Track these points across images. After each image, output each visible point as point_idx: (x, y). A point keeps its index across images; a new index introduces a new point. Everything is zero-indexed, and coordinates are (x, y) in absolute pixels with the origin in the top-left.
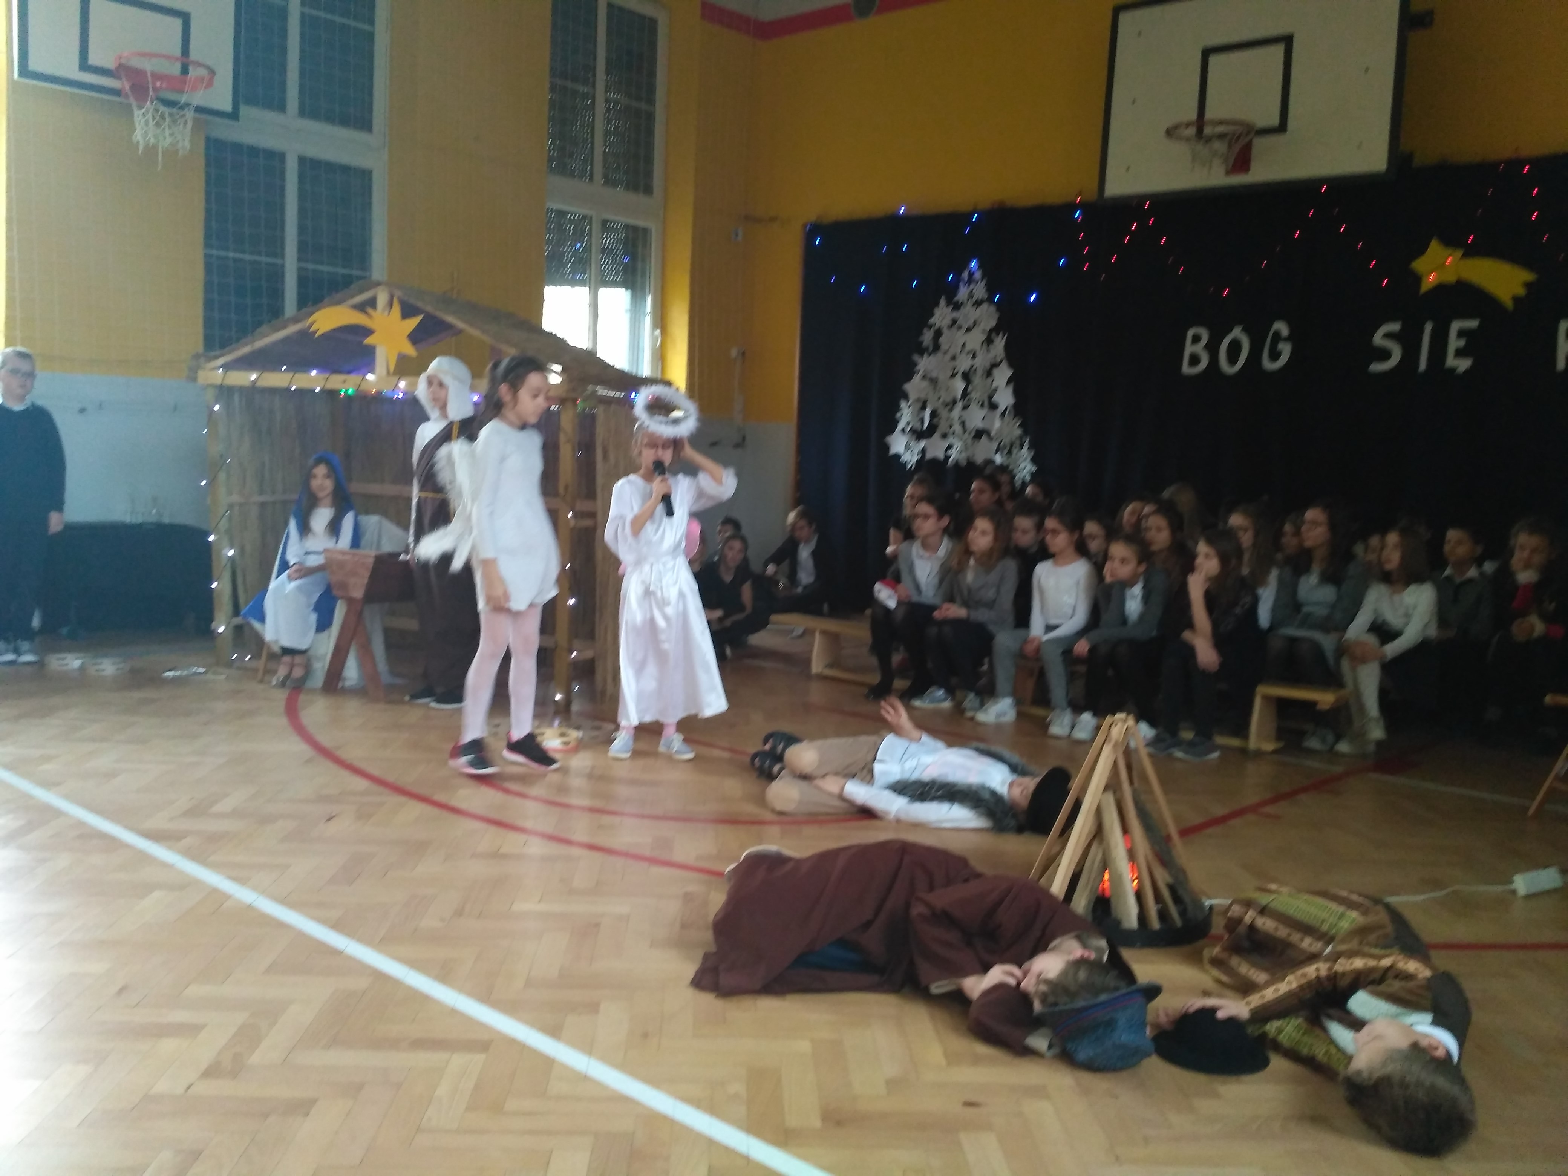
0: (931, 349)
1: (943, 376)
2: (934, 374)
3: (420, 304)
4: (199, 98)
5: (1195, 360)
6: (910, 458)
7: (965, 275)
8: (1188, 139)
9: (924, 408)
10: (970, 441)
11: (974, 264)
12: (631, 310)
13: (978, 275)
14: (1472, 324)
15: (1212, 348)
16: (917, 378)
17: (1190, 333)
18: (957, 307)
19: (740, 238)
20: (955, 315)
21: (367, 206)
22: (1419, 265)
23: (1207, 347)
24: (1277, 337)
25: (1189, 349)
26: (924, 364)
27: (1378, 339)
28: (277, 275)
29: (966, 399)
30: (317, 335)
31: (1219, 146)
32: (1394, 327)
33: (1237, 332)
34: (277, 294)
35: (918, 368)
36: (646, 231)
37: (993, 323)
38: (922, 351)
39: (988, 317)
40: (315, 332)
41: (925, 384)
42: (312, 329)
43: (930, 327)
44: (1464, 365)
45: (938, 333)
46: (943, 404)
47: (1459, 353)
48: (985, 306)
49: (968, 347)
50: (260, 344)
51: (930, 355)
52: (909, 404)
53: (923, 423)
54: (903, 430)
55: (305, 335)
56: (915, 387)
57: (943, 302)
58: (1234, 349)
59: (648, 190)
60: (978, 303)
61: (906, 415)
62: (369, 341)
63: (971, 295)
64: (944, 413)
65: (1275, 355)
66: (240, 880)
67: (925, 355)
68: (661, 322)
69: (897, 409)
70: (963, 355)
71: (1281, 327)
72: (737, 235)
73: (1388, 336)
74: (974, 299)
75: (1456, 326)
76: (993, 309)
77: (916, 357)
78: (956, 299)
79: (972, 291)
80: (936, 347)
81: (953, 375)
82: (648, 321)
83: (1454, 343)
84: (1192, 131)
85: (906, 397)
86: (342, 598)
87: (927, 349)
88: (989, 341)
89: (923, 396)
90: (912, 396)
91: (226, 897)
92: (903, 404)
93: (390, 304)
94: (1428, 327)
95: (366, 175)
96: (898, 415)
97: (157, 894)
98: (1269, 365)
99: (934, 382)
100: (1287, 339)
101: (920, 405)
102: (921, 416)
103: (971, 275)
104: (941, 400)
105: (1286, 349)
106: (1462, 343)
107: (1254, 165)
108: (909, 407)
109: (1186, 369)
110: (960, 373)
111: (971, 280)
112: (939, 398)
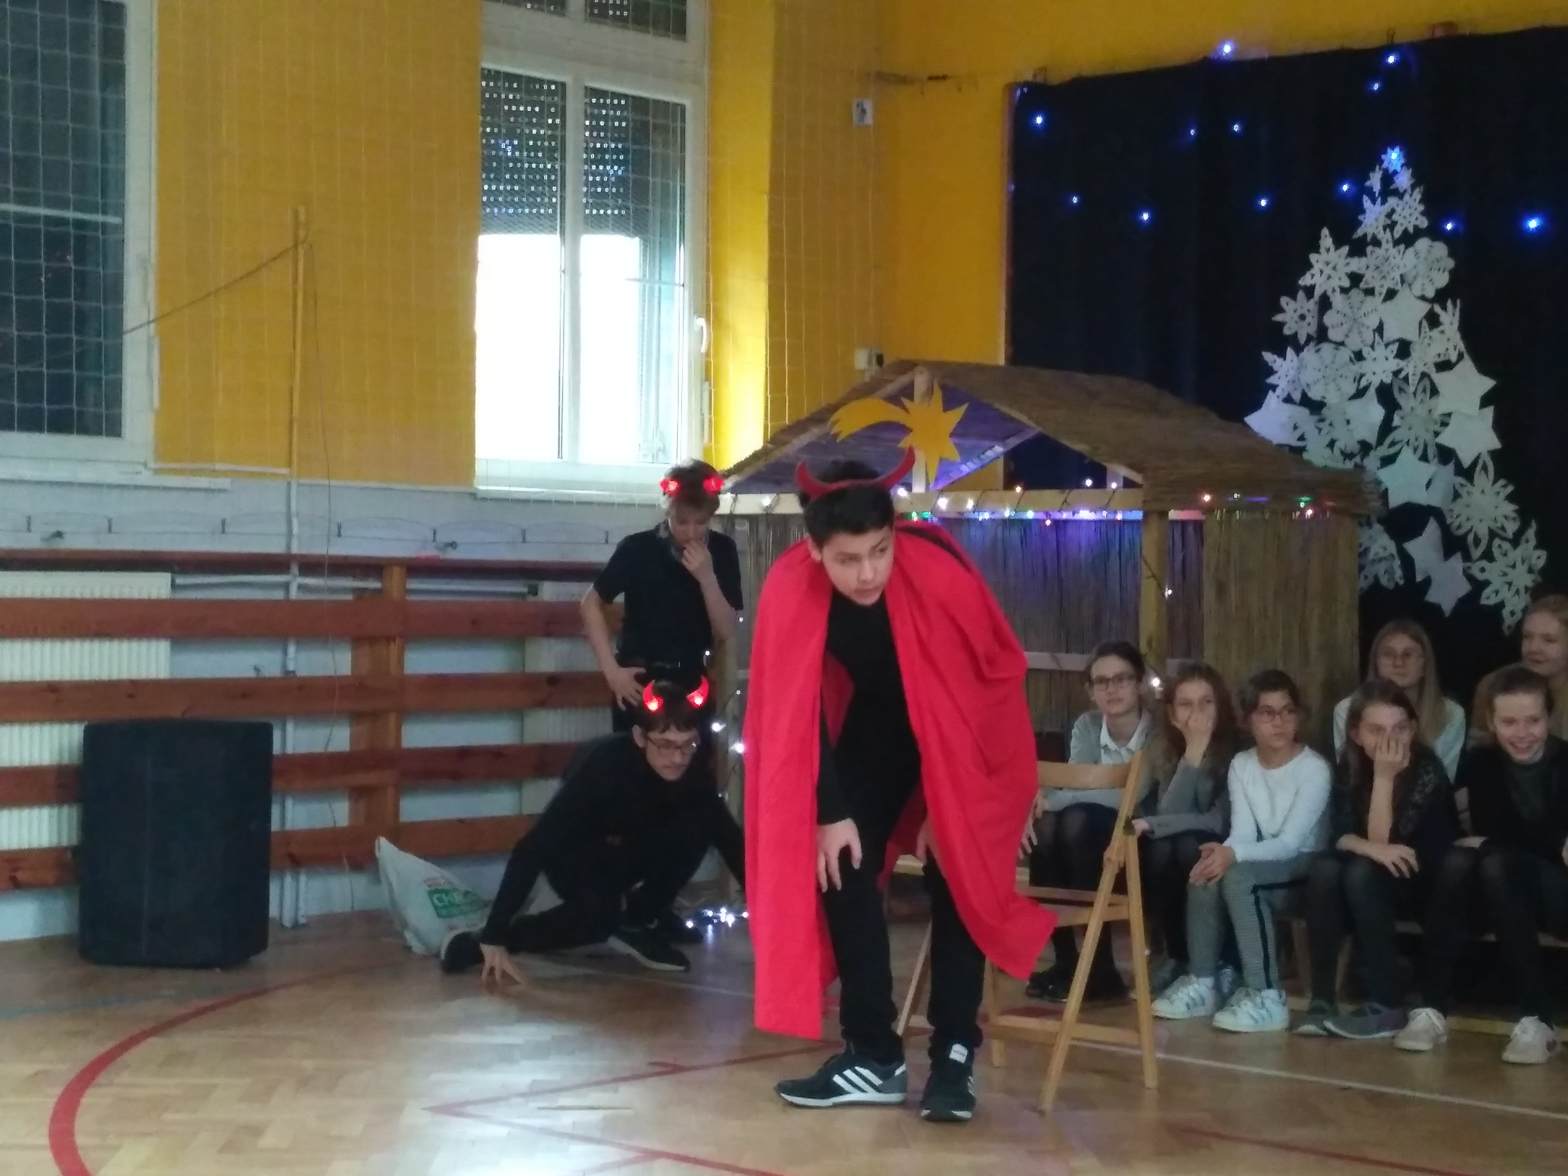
0: (1306, 337)
1: (1334, 394)
2: (1315, 394)
7: (1375, 181)
11: (1394, 157)
13: (1404, 180)
18: (1358, 248)
20: (1356, 265)
26: (1288, 370)
29: (1389, 442)
37: (1442, 280)
39: (1430, 267)
45: (1325, 304)
48: (1423, 244)
49: (1391, 333)
51: (1300, 351)
57: (1326, 240)
59: (679, 28)
60: (1408, 239)
63: (1391, 223)
70: (1380, 351)
74: (1398, 232)
76: (1441, 249)
78: (1360, 232)
79: (1389, 215)
80: (1321, 335)
81: (1360, 393)
88: (1433, 320)
99: (1315, 406)
103: (1388, 178)
104: (1337, 447)
110: (1372, 391)
111: (1389, 189)
112: (1331, 444)
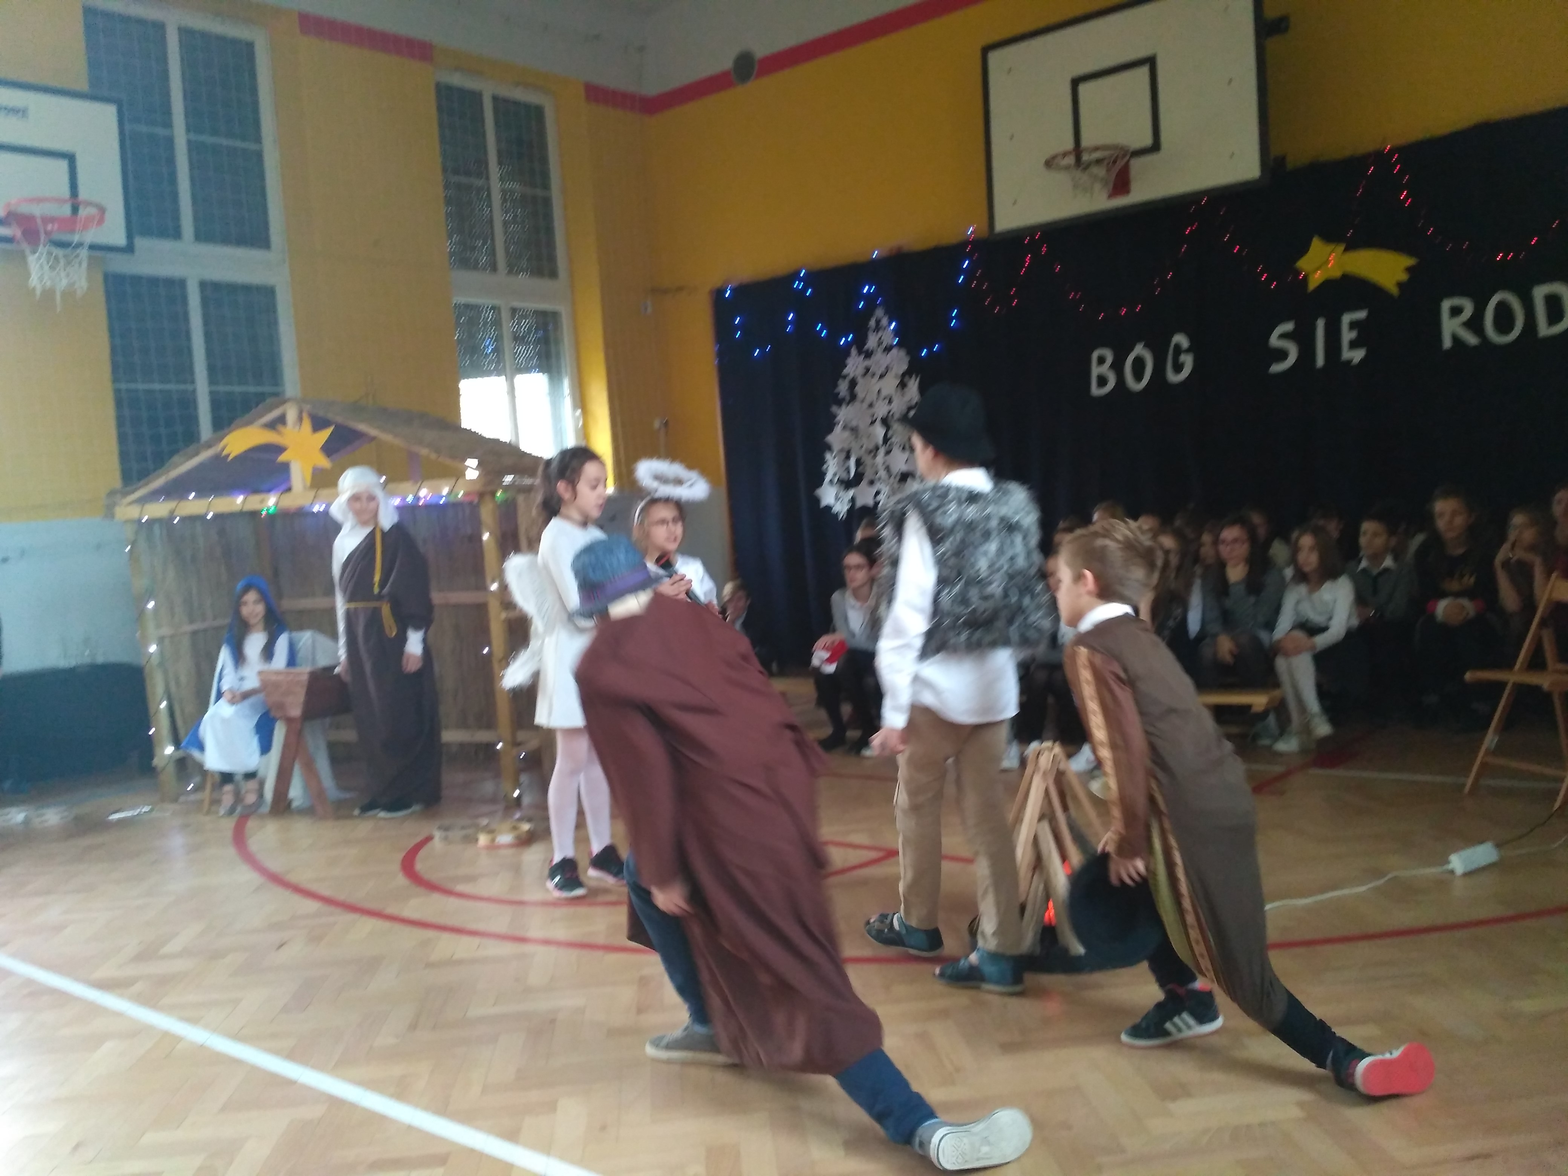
0: (848, 398)
1: (863, 424)
2: (854, 423)
3: (330, 416)
4: (92, 236)
5: (1102, 381)
6: (841, 508)
7: (872, 323)
8: (1067, 168)
9: (848, 457)
10: (896, 486)
12: (550, 394)
13: (885, 321)
14: (1361, 315)
15: (1118, 366)
16: (838, 429)
17: (1095, 355)
18: (868, 355)
19: (649, 310)
20: (867, 363)
21: (273, 323)
22: (1304, 264)
23: (1113, 366)
24: (1178, 350)
25: (1096, 371)
26: (843, 414)
27: (1274, 341)
28: (188, 403)
29: (888, 443)
30: (230, 458)
31: (1100, 171)
32: (1288, 327)
33: (1139, 350)
34: (191, 420)
35: (838, 418)
36: (555, 315)
37: (905, 367)
38: (840, 402)
39: (899, 361)
40: (228, 455)
41: (847, 434)
42: (225, 453)
43: (845, 377)
44: (1358, 356)
45: (853, 383)
46: (866, 450)
47: (1353, 345)
48: (895, 351)
49: (884, 393)
50: (174, 473)
51: (848, 404)
52: (834, 455)
53: (849, 472)
54: (831, 481)
55: (219, 460)
56: (837, 438)
57: (854, 351)
58: (1139, 366)
59: (553, 274)
60: (888, 349)
61: (832, 466)
62: (283, 458)
63: (880, 343)
64: (867, 460)
65: (1178, 368)
66: (193, 1021)
67: (844, 407)
68: (581, 402)
69: (823, 461)
70: (880, 402)
71: (1181, 339)
72: (646, 309)
73: (1283, 336)
74: (884, 345)
75: (1347, 319)
76: (903, 353)
77: (834, 409)
78: (866, 347)
79: (880, 339)
80: (853, 397)
81: (873, 423)
82: (567, 402)
83: (1347, 335)
84: (1070, 160)
85: (829, 448)
86: (280, 718)
87: (843, 399)
88: (902, 385)
89: (846, 447)
90: (836, 447)
91: (178, 1039)
92: (828, 456)
93: (300, 419)
94: (1321, 324)
95: (269, 292)
96: (825, 466)
97: (108, 1046)
98: (1174, 378)
99: (854, 430)
100: (1188, 351)
101: (843, 455)
102: (846, 465)
103: (878, 322)
104: (864, 448)
105: (1188, 361)
106: (1353, 335)
107: (1135, 186)
108: (835, 457)
109: (1096, 391)
110: (879, 420)
111: (878, 328)
112: (862, 447)
